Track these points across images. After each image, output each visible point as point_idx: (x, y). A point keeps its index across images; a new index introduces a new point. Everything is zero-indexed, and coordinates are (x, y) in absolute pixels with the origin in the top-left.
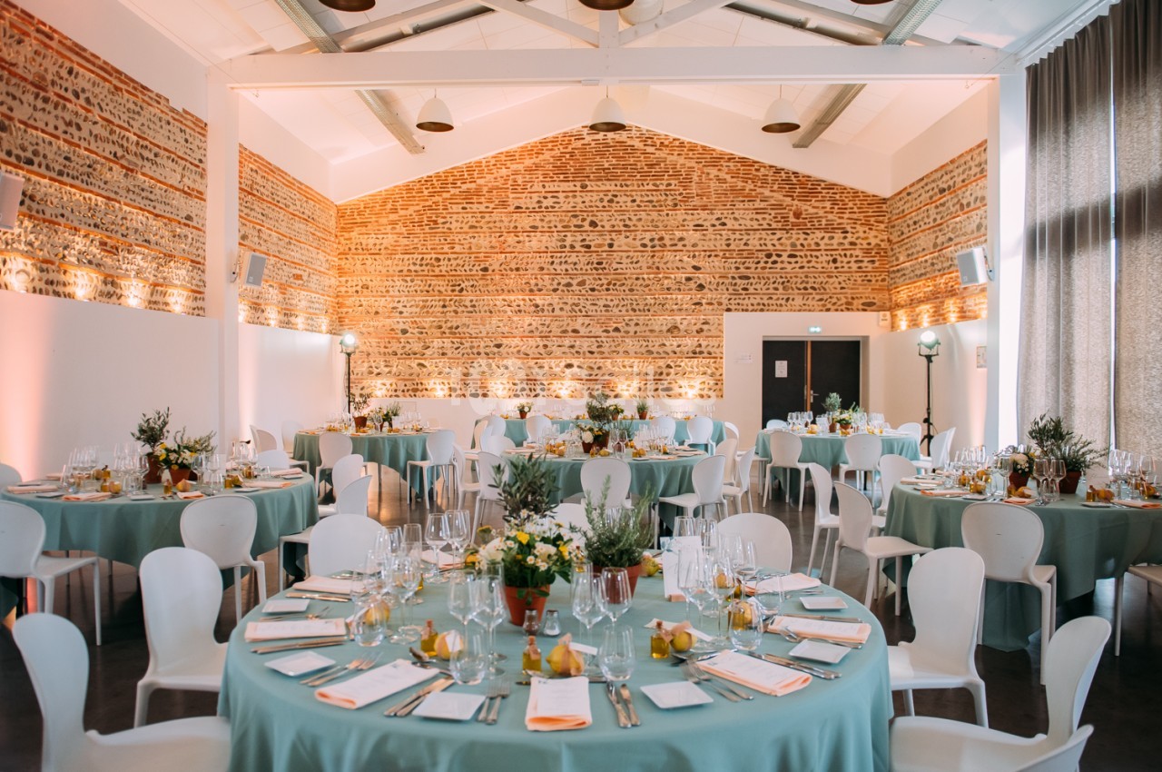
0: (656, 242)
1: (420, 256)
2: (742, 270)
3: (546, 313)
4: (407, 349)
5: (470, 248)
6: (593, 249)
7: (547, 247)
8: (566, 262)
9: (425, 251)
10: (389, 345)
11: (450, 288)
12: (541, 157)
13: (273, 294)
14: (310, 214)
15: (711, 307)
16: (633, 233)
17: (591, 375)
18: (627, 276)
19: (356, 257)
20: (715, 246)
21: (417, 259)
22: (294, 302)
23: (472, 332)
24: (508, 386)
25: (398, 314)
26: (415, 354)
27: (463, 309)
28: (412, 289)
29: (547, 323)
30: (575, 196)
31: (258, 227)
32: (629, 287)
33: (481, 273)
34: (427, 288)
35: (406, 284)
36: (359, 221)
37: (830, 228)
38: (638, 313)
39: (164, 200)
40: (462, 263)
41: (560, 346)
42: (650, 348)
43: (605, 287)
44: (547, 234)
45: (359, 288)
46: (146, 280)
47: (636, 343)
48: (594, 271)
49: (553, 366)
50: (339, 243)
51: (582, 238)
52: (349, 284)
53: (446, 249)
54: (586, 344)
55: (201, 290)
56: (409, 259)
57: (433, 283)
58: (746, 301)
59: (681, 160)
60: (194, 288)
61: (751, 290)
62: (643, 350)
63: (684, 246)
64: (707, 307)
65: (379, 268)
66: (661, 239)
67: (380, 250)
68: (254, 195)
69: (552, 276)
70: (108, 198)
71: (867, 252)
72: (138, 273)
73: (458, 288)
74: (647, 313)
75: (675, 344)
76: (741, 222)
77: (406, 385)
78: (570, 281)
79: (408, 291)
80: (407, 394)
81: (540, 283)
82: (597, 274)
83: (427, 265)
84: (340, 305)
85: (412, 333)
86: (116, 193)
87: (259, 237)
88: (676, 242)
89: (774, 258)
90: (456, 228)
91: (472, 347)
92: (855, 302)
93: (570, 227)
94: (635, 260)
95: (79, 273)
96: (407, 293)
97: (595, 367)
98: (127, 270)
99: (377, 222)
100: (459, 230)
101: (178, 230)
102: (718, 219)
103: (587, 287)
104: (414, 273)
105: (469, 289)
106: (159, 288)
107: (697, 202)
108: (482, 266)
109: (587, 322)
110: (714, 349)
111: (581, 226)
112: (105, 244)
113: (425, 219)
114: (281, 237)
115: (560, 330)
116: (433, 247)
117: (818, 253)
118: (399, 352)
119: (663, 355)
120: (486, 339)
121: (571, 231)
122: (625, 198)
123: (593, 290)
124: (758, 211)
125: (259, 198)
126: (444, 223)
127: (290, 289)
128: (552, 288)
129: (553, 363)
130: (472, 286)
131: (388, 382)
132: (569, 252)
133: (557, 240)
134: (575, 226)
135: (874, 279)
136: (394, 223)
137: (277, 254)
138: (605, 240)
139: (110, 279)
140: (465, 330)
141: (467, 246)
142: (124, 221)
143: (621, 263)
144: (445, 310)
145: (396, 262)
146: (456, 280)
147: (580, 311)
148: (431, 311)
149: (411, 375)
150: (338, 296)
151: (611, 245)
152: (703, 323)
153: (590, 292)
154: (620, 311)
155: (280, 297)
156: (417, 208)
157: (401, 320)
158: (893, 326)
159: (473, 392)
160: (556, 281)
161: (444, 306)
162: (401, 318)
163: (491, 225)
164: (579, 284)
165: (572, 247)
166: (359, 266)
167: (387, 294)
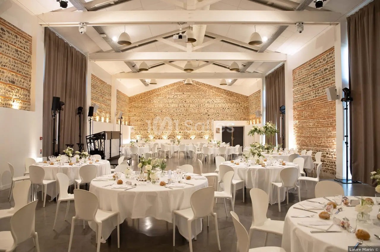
2: (218, 111)
6: (185, 107)
7: (175, 107)
8: (179, 110)
9: (148, 107)
10: (140, 128)
11: (154, 115)
12: (174, 87)
14: (125, 100)
15: (211, 120)
16: (194, 104)
19: (133, 108)
20: (212, 106)
24: (167, 137)
25: (142, 121)
26: (146, 130)
30: (181, 96)
33: (161, 112)
34: (149, 115)
35: (144, 114)
36: (134, 100)
37: (236, 103)
38: (195, 121)
39: (106, 102)
40: (156, 110)
43: (188, 115)
44: (175, 104)
45: (134, 115)
50: (129, 105)
51: (183, 104)
52: (131, 114)
53: (153, 107)
58: (218, 118)
59: (204, 88)
60: (109, 118)
61: (220, 116)
63: (205, 106)
65: (138, 111)
66: (200, 105)
67: (138, 107)
69: (176, 113)
71: (244, 108)
76: (217, 101)
77: (144, 136)
79: (145, 116)
80: (144, 138)
81: (174, 114)
82: (186, 112)
83: (149, 110)
84: (129, 119)
88: (203, 105)
89: (224, 109)
90: (155, 102)
92: (242, 119)
94: (194, 109)
98: (102, 116)
99: (138, 101)
101: (108, 107)
102: (212, 101)
104: (146, 112)
106: (105, 118)
107: (208, 97)
112: (100, 111)
113: (148, 100)
116: (150, 106)
117: (234, 108)
121: (180, 103)
122: (192, 96)
123: (185, 116)
124: (221, 99)
125: (119, 99)
126: (153, 101)
128: (176, 115)
130: (159, 115)
131: (140, 136)
133: (177, 105)
134: (182, 102)
135: (246, 114)
136: (141, 101)
141: (157, 106)
142: (102, 107)
143: (191, 110)
145: (142, 109)
146: (155, 113)
149: (145, 134)
150: (129, 117)
151: (189, 106)
156: (146, 98)
158: (249, 124)
159: (159, 138)
161: (152, 119)
163: (163, 101)
164: (182, 115)
165: (181, 106)
166: (134, 111)
167: (140, 117)
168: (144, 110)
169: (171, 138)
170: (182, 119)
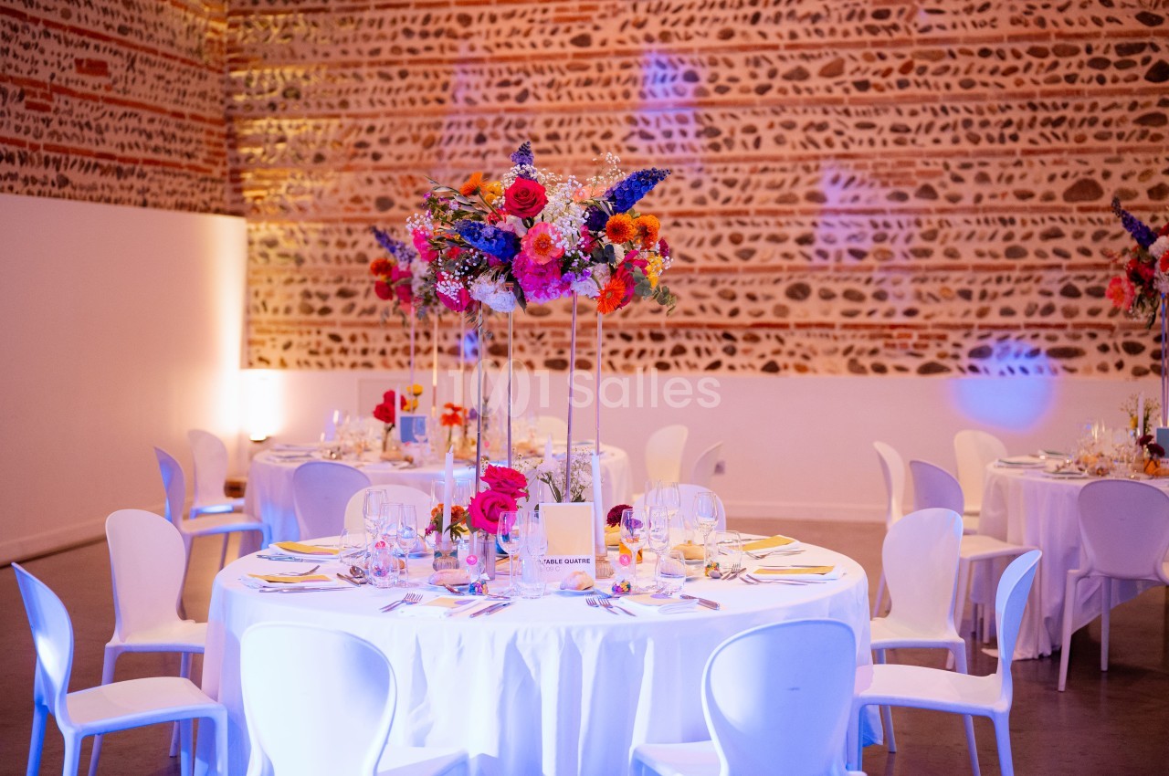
1: (422, 13)
3: (738, 151)
10: (349, 240)
11: (494, 92)
17: (855, 314)
18: (955, 48)
19: (270, 18)
21: (414, 20)
25: (368, 161)
28: (403, 96)
32: (961, 76)
33: (571, 49)
34: (438, 93)
35: (386, 85)
38: (984, 145)
40: (522, 24)
41: (774, 239)
42: (1016, 241)
43: (895, 77)
45: (277, 97)
47: (978, 228)
48: (867, 37)
52: (253, 88)
54: (841, 233)
56: (394, 22)
57: (453, 80)
62: (999, 246)
65: (324, 45)
69: (751, 55)
73: (514, 91)
74: (1009, 145)
75: (1090, 230)
77: (388, 339)
78: (804, 64)
79: (394, 103)
80: (392, 360)
81: (723, 72)
82: (875, 44)
83: (438, 34)
84: (234, 139)
85: (403, 207)
96: (390, 107)
97: (868, 291)
103: (848, 78)
104: (406, 56)
105: (542, 92)
108: (576, 32)
109: (845, 175)
115: (775, 194)
119: (1054, 260)
123: (863, 86)
128: (753, 84)
130: (550, 85)
143: (938, 12)
144: (483, 148)
145: (365, 29)
146: (510, 72)
147: (829, 143)
148: (448, 150)
150: (227, 118)
153: (855, 93)
154: (937, 141)
157: (376, 176)
159: (553, 355)
161: (481, 139)
162: (376, 169)
164: (826, 72)
166: (277, 42)
167: (343, 112)
168: (387, 30)
169: (691, 356)
170: (822, 127)
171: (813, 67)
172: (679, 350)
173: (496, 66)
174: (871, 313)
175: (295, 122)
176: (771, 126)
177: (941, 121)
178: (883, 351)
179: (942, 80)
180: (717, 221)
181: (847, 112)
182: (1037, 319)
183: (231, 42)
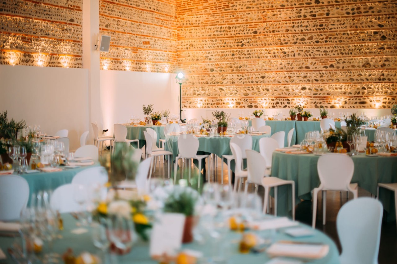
0: (355, 11)
1: (220, 26)
3: (290, 57)
4: (213, 80)
5: (247, 20)
6: (317, 17)
7: (290, 17)
8: (301, 26)
9: (222, 23)
10: (204, 78)
11: (236, 44)
13: (129, 53)
14: (155, 8)
15: (390, 50)
16: (341, 6)
17: (316, 94)
18: (337, 33)
19: (186, 28)
20: (392, 11)
21: (218, 28)
22: (143, 56)
23: (248, 69)
24: (268, 101)
25: (208, 60)
26: (218, 83)
27: (244, 56)
28: (216, 45)
29: (291, 63)
31: (117, 19)
32: (339, 39)
33: (253, 34)
34: (224, 44)
35: (212, 43)
36: (188, 8)
38: (344, 55)
39: (57, 13)
40: (242, 29)
41: (298, 77)
42: (352, 77)
43: (324, 40)
44: (290, 9)
45: (188, 46)
46: (47, 53)
47: (343, 74)
48: (318, 31)
49: (294, 89)
50: (178, 21)
51: (310, 10)
52: (183, 44)
53: (234, 21)
54: (313, 75)
55: (80, 55)
56: (214, 28)
57: (227, 41)
60: (75, 54)
62: (348, 78)
63: (373, 12)
64: (388, 50)
65: (198, 34)
66: (359, 8)
67: (199, 24)
68: (114, 3)
69: (293, 35)
70: (26, 17)
72: (43, 50)
73: (240, 44)
74: (350, 55)
75: (367, 74)
77: (213, 101)
78: (304, 37)
79: (214, 47)
80: (214, 106)
81: (287, 39)
82: (320, 32)
83: (224, 31)
84: (179, 56)
85: (216, 71)
86: (30, 14)
87: (118, 25)
88: (368, 10)
90: (239, 9)
91: (248, 78)
93: (304, 4)
94: (342, 22)
95: (11, 52)
96: (213, 48)
97: (319, 89)
98: (36, 49)
99: (197, 8)
100: (240, 10)
101: (65, 27)
103: (314, 40)
104: (217, 36)
105: (246, 44)
106: (55, 56)
108: (254, 30)
109: (314, 62)
110: (392, 77)
111: (310, 3)
112: (25, 38)
113: (222, 5)
114: (133, 23)
115: (299, 67)
116: (227, 20)
118: (209, 82)
119: (360, 81)
120: (256, 73)
121: (304, 7)
123: (317, 42)
125: (117, 4)
126: (232, 6)
127: (140, 50)
128: (293, 42)
129: (294, 87)
130: (248, 42)
131: (204, 99)
132: (303, 19)
133: (296, 13)
134: (307, 3)
136: (206, 8)
137: (131, 32)
138: (325, 11)
139: (27, 54)
140: (245, 68)
141: (245, 19)
142: (35, 27)
143: (334, 25)
144: (234, 57)
145: (207, 30)
146: (239, 39)
147: (310, 55)
148: (226, 57)
149: (216, 95)
150: (177, 51)
151: (328, 14)
152: (385, 61)
153: (315, 44)
154: (334, 54)
155: (133, 55)
157: (210, 64)
159: (249, 105)
160: (296, 38)
161: (233, 55)
162: (210, 62)
163: (258, 6)
164: (309, 39)
165: (305, 16)
166: (188, 34)
167: (203, 49)
168: (212, 30)
169: (280, 104)
171: (306, 38)
172: (277, 103)
173: (236, 38)
174: (320, 94)
175: (192, 52)
176: (297, 51)
177: (335, 49)
178: (322, 103)
179: (335, 40)
180: (286, 73)
181: (314, 48)
182: (356, 95)
183: (178, 34)
